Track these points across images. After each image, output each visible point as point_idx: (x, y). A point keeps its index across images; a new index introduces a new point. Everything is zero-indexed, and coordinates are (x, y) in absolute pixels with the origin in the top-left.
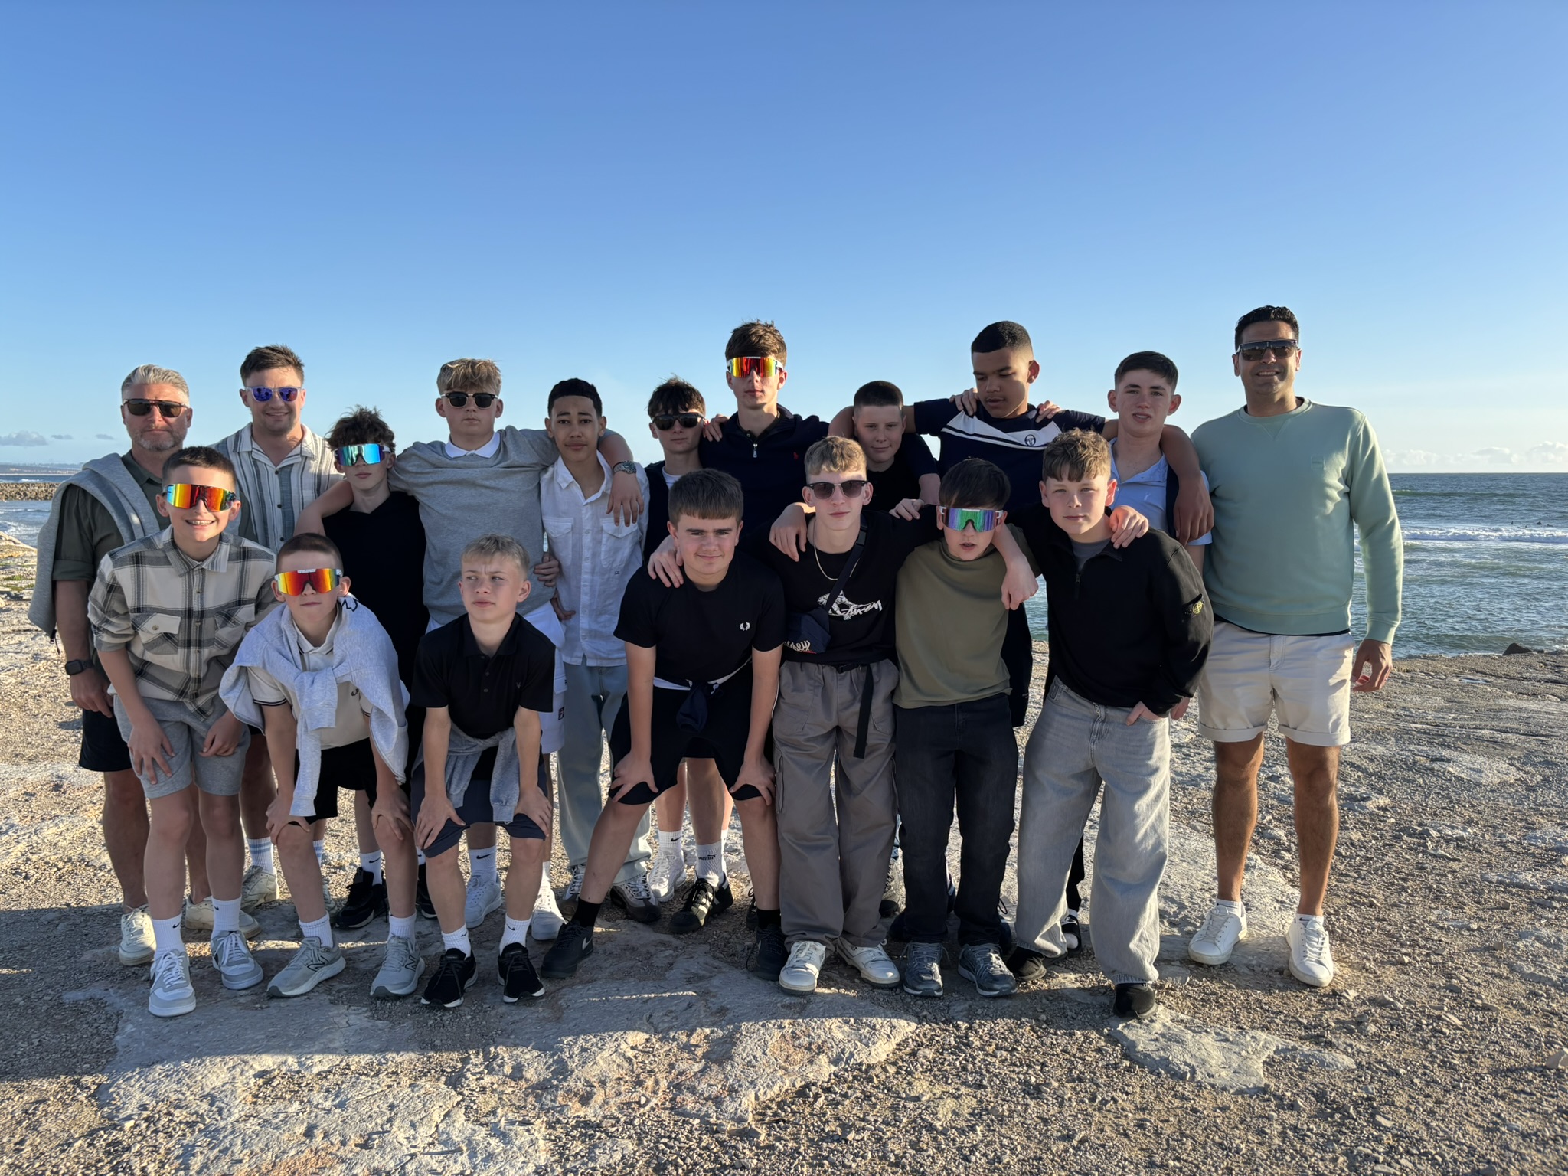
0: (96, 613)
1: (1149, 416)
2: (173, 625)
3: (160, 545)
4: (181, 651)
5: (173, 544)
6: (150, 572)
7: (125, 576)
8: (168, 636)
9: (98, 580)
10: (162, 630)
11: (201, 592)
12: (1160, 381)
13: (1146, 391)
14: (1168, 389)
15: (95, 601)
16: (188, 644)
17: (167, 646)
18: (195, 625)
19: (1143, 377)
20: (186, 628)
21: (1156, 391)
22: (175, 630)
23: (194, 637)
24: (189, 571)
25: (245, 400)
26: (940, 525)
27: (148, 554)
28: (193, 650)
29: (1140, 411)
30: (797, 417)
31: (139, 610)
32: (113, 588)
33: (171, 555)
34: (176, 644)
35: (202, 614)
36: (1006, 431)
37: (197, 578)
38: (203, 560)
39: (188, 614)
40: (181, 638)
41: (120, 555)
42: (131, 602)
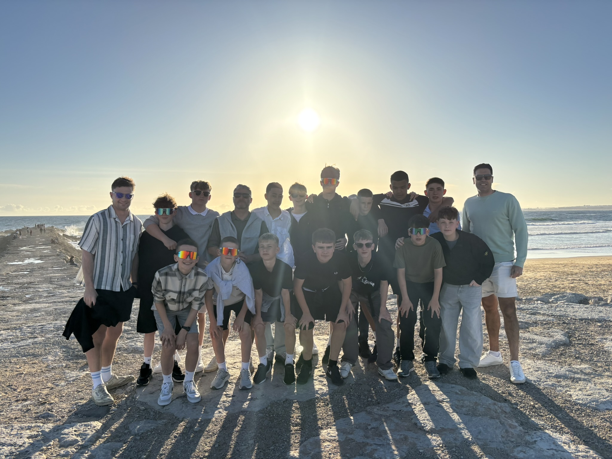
1: (438, 196)
29: (435, 196)
34: (176, 302)
38: (186, 275)
40: (177, 300)
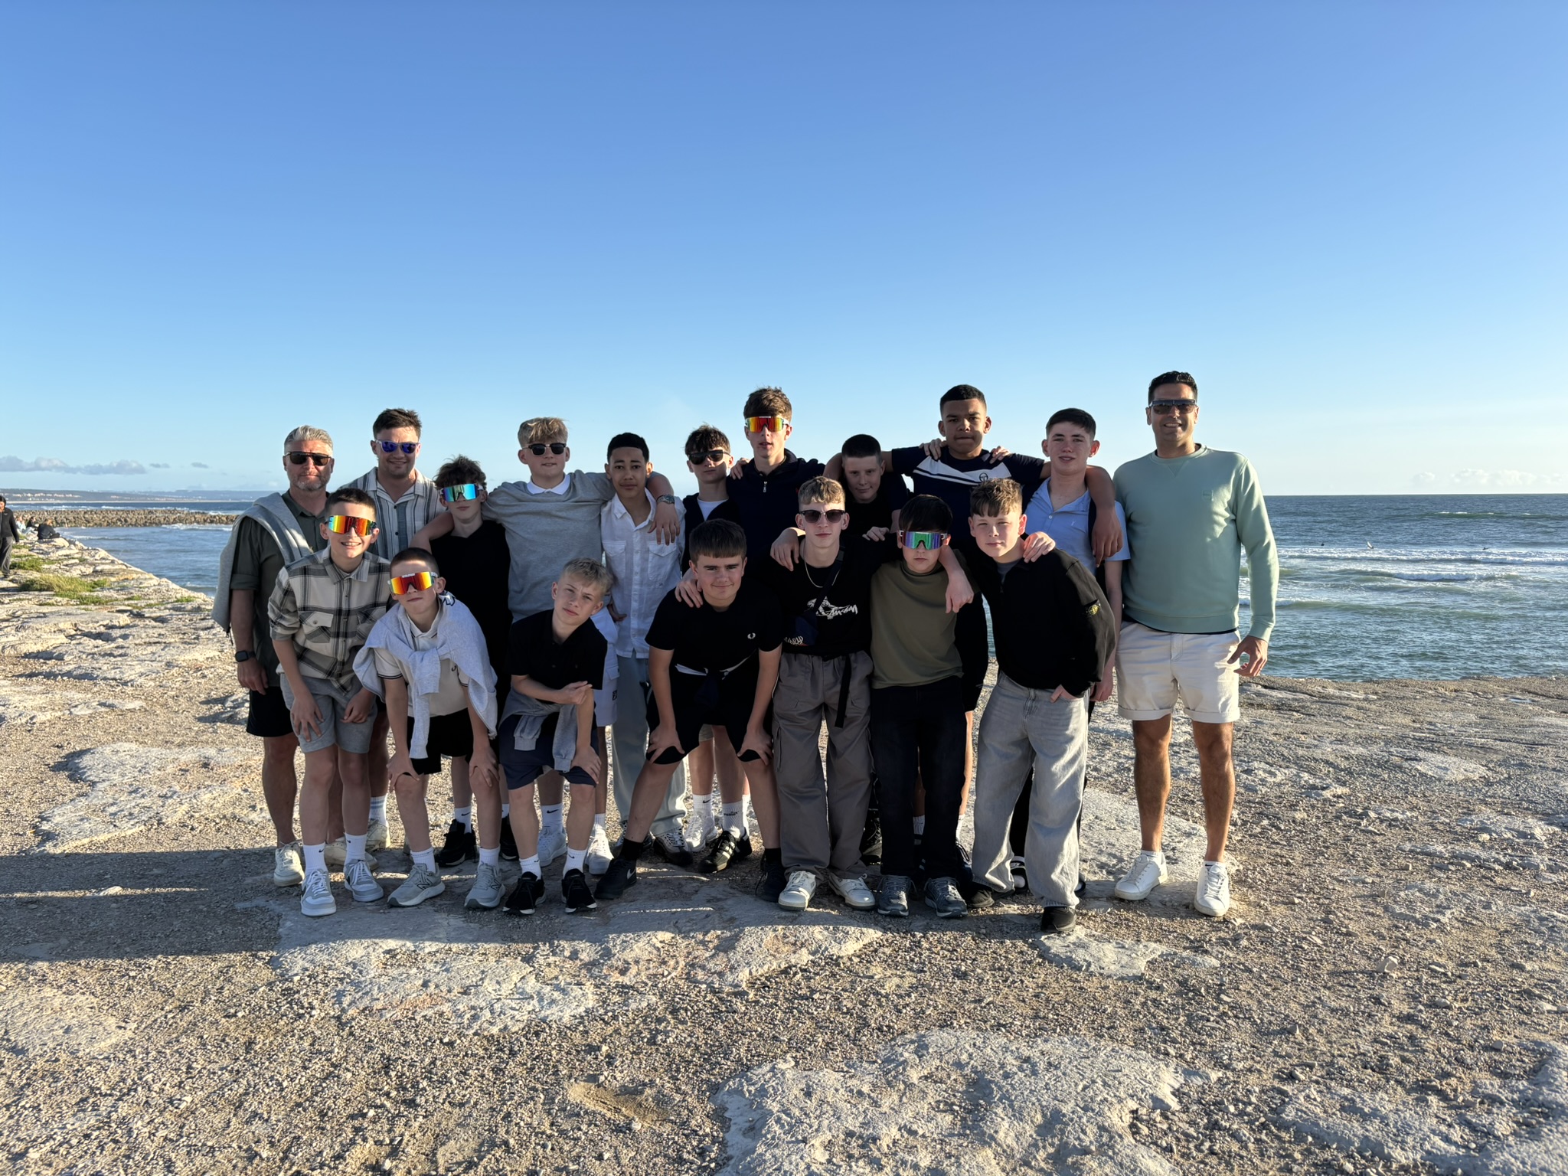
0: (273, 611)
1: (1072, 459)
2: (327, 620)
3: (321, 561)
4: (332, 640)
5: (331, 560)
6: (313, 580)
7: (296, 583)
8: (324, 629)
9: (277, 587)
10: (320, 624)
11: (348, 596)
12: (1079, 430)
13: (1069, 439)
14: (1087, 437)
15: (274, 602)
16: (337, 635)
17: (323, 636)
18: (343, 621)
19: (1066, 428)
20: (337, 623)
21: (1077, 438)
22: (329, 624)
23: (342, 629)
24: (340, 580)
25: (374, 449)
26: (900, 545)
27: (313, 567)
28: (341, 640)
29: (1064, 454)
30: (800, 460)
31: (304, 608)
32: (288, 592)
33: (328, 568)
34: (329, 635)
35: (349, 612)
36: (963, 470)
37: (346, 585)
38: (350, 572)
39: (339, 612)
40: (333, 630)
41: (293, 568)
42: (299, 603)
